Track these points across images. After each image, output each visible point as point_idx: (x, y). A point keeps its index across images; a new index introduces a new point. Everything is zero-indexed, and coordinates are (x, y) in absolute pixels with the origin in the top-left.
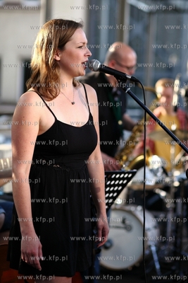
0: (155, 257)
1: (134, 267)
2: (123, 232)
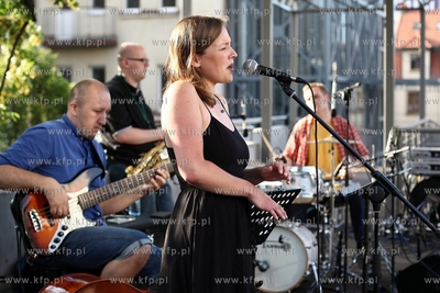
2: (281, 251)
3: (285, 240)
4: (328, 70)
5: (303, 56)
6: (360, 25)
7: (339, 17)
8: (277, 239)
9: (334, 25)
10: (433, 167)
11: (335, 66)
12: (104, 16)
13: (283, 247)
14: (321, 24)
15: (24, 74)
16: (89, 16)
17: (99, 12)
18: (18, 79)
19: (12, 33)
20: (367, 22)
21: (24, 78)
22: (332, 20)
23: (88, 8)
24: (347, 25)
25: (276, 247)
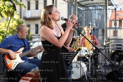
0: (86, 76)
1: (80, 78)
2: (77, 69)
3: (78, 66)
4: (93, 25)
5: (87, 22)
6: (101, 14)
7: (96, 12)
8: (76, 66)
9: (95, 14)
10: (117, 48)
11: (95, 24)
12: (38, 12)
13: (77, 68)
14: (91, 14)
15: (14, 24)
16: (34, 12)
17: (37, 11)
18: (13, 26)
19: (10, 14)
20: (103, 13)
21: (15, 25)
22: (94, 13)
23: (34, 10)
24: (98, 14)
25: (75, 67)
